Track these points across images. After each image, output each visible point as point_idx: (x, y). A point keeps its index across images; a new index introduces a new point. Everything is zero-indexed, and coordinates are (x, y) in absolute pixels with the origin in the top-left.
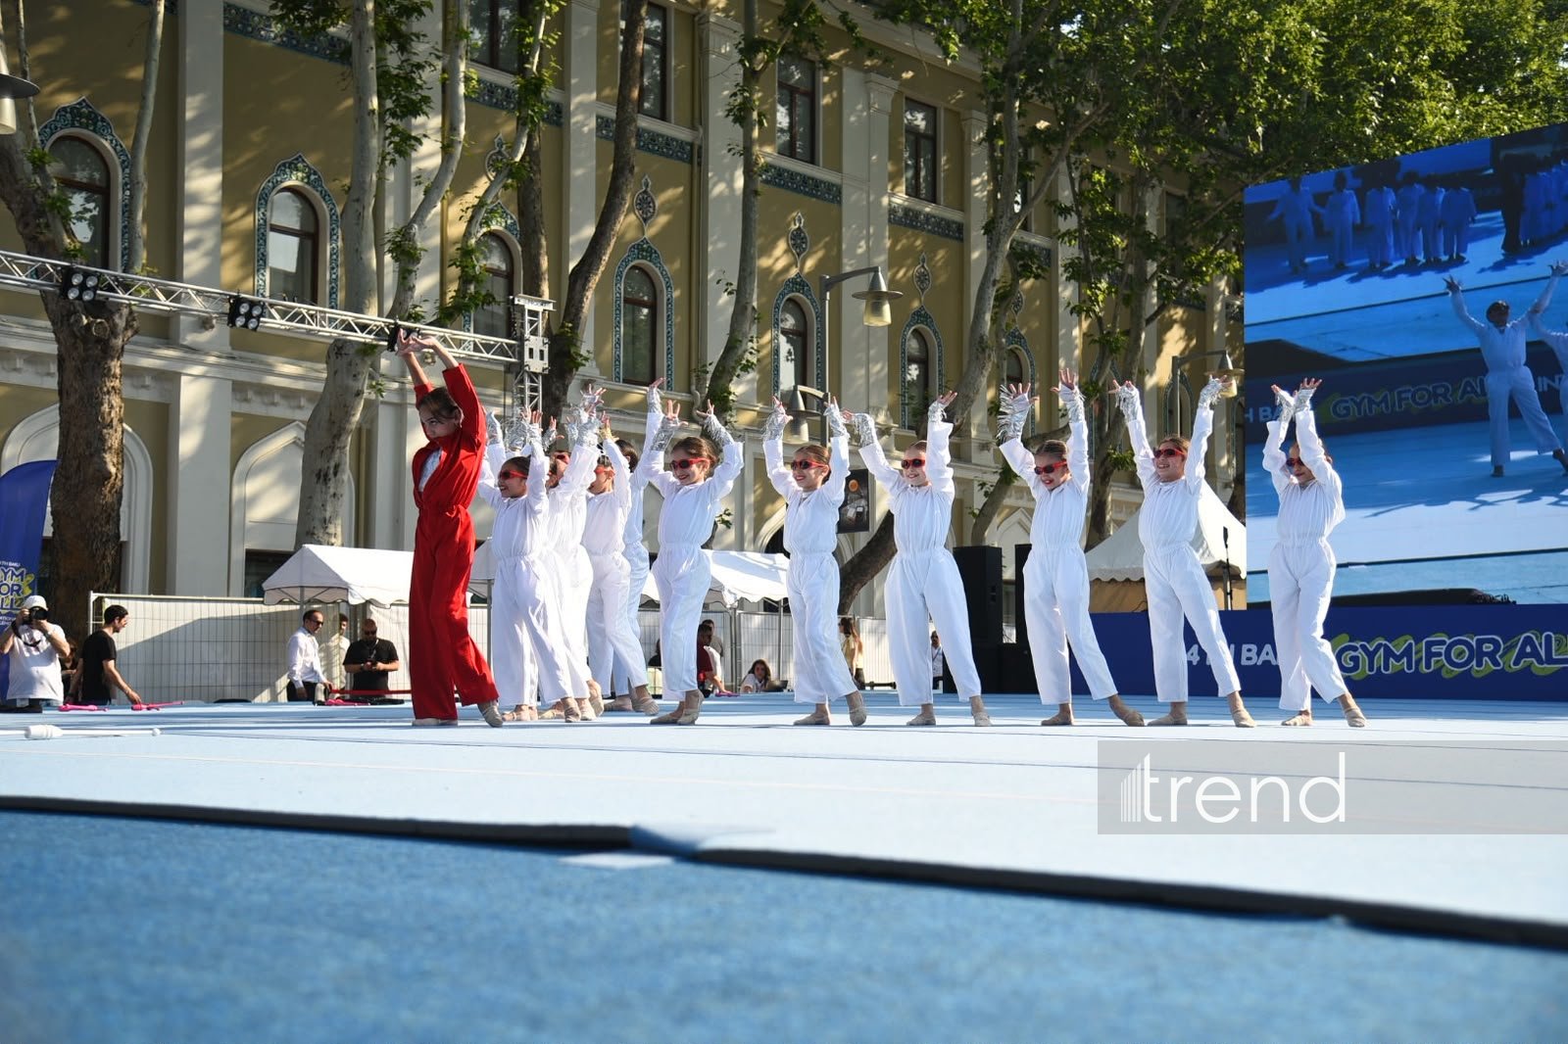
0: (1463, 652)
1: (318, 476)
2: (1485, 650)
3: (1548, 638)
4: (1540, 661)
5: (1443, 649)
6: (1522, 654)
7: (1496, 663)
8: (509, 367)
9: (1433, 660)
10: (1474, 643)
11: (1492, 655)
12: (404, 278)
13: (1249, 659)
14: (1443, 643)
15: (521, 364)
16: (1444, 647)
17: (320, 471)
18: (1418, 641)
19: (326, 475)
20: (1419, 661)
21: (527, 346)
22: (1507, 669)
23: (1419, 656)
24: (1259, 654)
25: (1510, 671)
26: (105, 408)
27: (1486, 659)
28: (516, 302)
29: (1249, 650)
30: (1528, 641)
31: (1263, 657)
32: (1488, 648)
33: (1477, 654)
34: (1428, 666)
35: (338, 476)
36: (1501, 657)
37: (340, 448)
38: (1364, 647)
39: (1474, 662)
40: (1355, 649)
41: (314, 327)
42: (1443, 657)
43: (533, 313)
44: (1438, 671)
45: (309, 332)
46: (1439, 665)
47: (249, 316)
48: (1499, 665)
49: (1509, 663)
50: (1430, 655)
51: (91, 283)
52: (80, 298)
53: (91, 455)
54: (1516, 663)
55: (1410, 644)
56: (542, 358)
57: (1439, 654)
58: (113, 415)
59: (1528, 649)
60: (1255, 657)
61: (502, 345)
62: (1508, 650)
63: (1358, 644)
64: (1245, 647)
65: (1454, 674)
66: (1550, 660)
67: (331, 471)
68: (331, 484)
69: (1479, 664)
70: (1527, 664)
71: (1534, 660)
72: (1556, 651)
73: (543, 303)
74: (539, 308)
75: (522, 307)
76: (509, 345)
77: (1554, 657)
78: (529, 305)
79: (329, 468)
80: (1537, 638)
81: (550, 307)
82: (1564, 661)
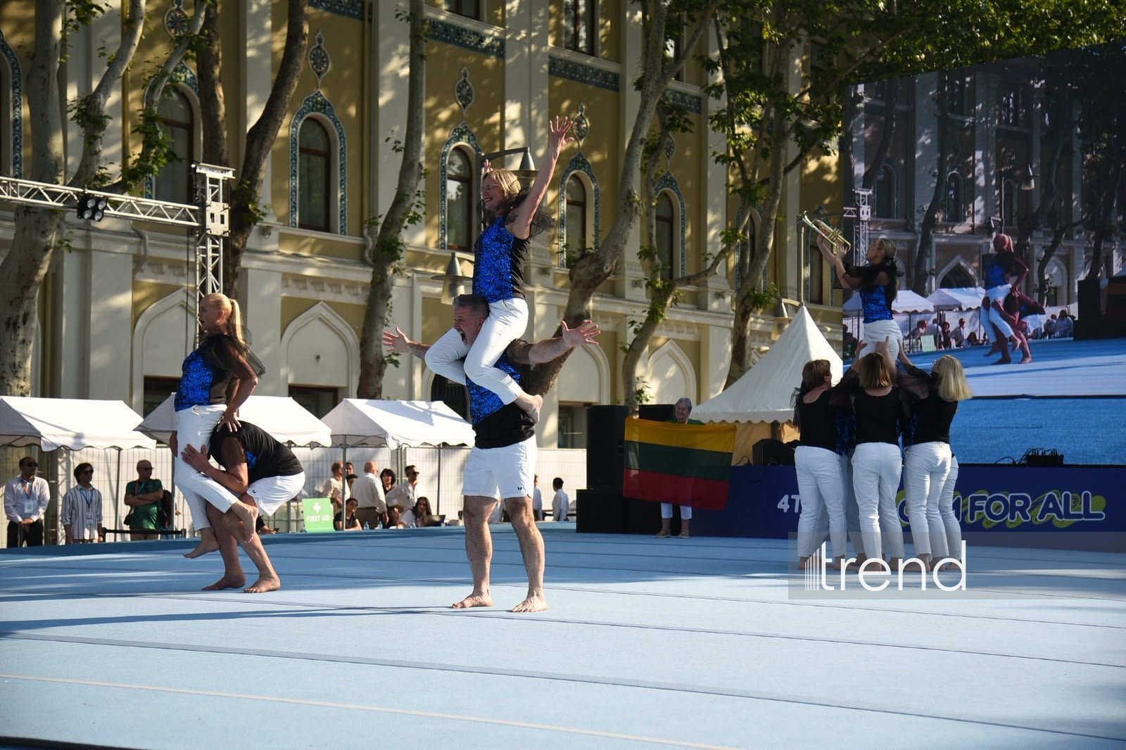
0: (999, 507)
1: (8, 324)
2: (1017, 505)
3: (1067, 497)
4: (1060, 516)
5: (984, 504)
6: (1046, 510)
7: (1026, 517)
8: (191, 230)
9: (976, 512)
10: (1009, 500)
11: (1022, 510)
12: (90, 143)
14: (984, 498)
15: (203, 228)
16: (985, 502)
17: (9, 319)
18: (964, 497)
19: (15, 323)
20: (965, 514)
21: (209, 211)
22: (1034, 522)
23: (964, 509)
25: (1037, 523)
27: (1017, 513)
30: (1051, 498)
32: (1019, 503)
33: (1011, 508)
34: (972, 518)
35: (27, 324)
36: (1030, 511)
37: (28, 298)
39: (1008, 515)
41: (6, 197)
42: (984, 510)
43: (212, 181)
44: (980, 522)
46: (981, 516)
48: (1028, 518)
49: (1036, 516)
50: (974, 508)
54: (1041, 517)
55: (959, 499)
56: (222, 222)
57: (981, 508)
59: (1051, 506)
61: (185, 210)
62: (1036, 505)
65: (993, 525)
66: (1068, 515)
67: (21, 320)
68: (21, 332)
69: (1012, 517)
70: (1050, 518)
71: (1055, 514)
72: (1073, 507)
73: (223, 171)
74: (219, 176)
75: (204, 176)
76: (192, 211)
77: (1071, 513)
78: (210, 174)
79: (18, 316)
80: (1058, 497)
81: (230, 175)
82: (1079, 516)
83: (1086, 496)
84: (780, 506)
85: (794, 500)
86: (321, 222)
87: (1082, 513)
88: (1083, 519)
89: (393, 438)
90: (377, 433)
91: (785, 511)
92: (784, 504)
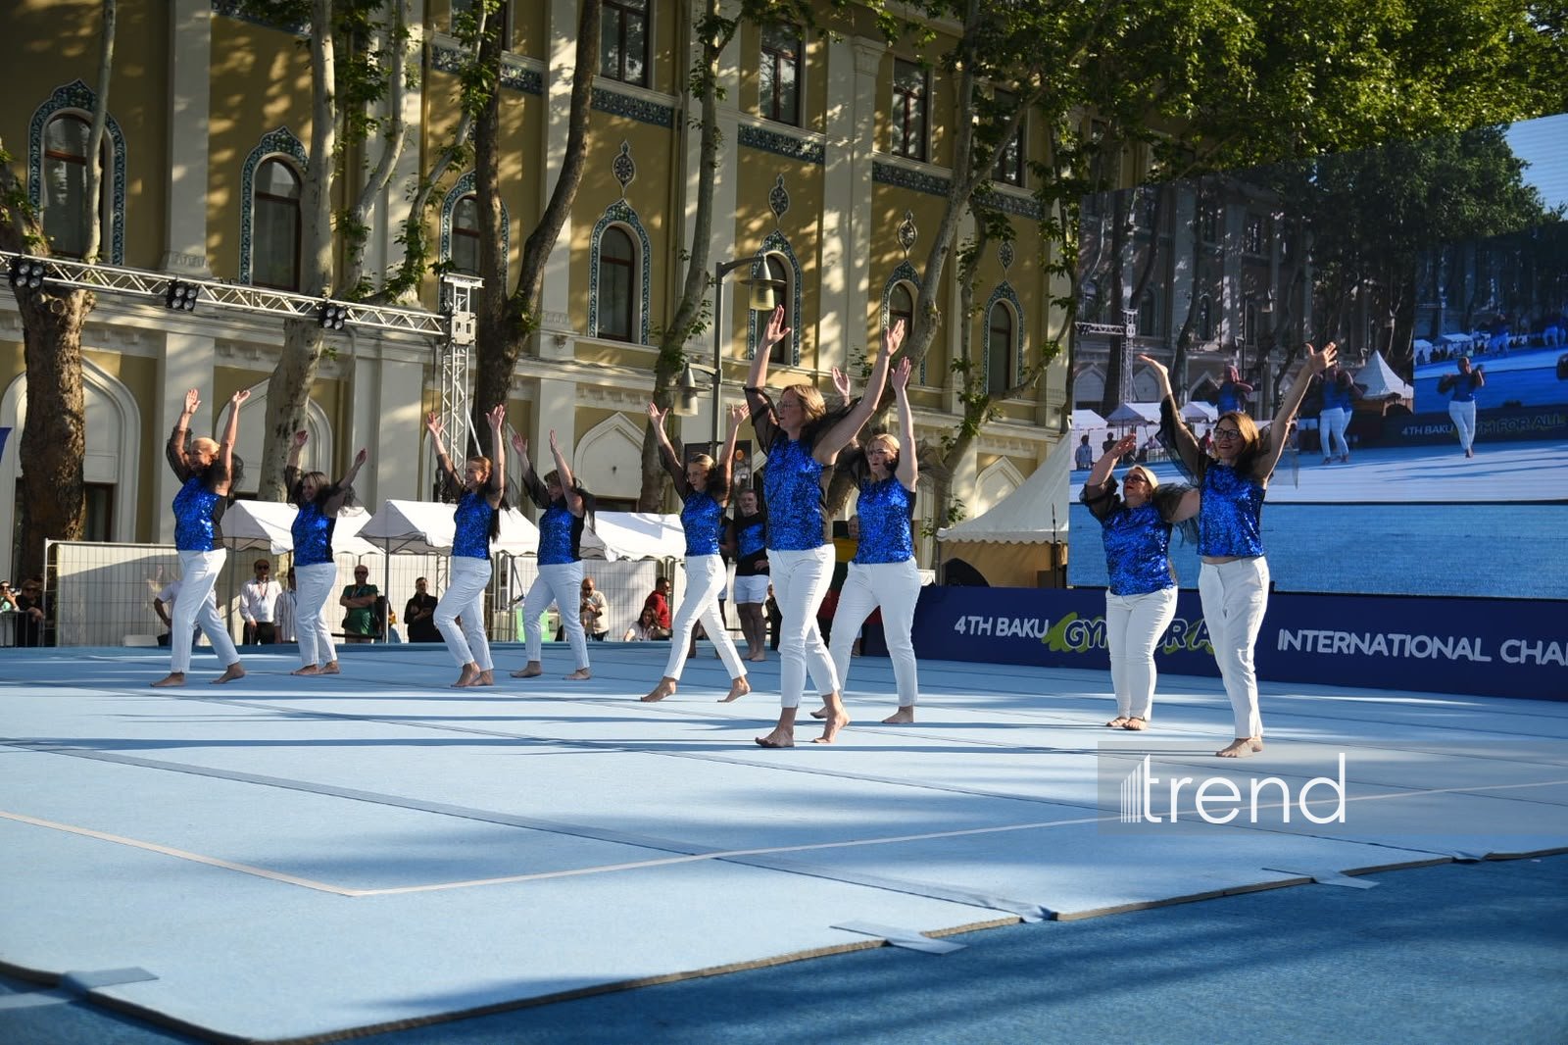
1: (279, 431)
7: (1181, 643)
8: (439, 339)
11: (1179, 635)
12: (352, 254)
13: (1002, 630)
15: (448, 337)
17: (280, 426)
19: (286, 430)
21: (455, 320)
22: (1191, 648)
24: (1010, 626)
26: (66, 375)
27: (1175, 638)
28: (446, 280)
29: (1003, 623)
31: (1013, 630)
36: (1185, 638)
37: (298, 406)
38: (1087, 624)
40: (1080, 625)
41: (249, 307)
43: (460, 290)
45: (245, 310)
47: (184, 298)
48: (1184, 644)
49: (1192, 643)
51: (36, 273)
52: (27, 285)
53: (54, 417)
54: (1196, 643)
56: (468, 331)
58: (72, 381)
60: (1006, 629)
61: (430, 320)
62: (1192, 631)
63: (1083, 622)
64: (1000, 620)
67: (291, 426)
69: (1169, 643)
73: (472, 281)
74: (467, 285)
75: (451, 284)
76: (437, 320)
78: (457, 283)
79: (288, 424)
81: (479, 284)
84: (957, 627)
85: (970, 622)
90: (595, 545)
91: (962, 632)
92: (960, 627)
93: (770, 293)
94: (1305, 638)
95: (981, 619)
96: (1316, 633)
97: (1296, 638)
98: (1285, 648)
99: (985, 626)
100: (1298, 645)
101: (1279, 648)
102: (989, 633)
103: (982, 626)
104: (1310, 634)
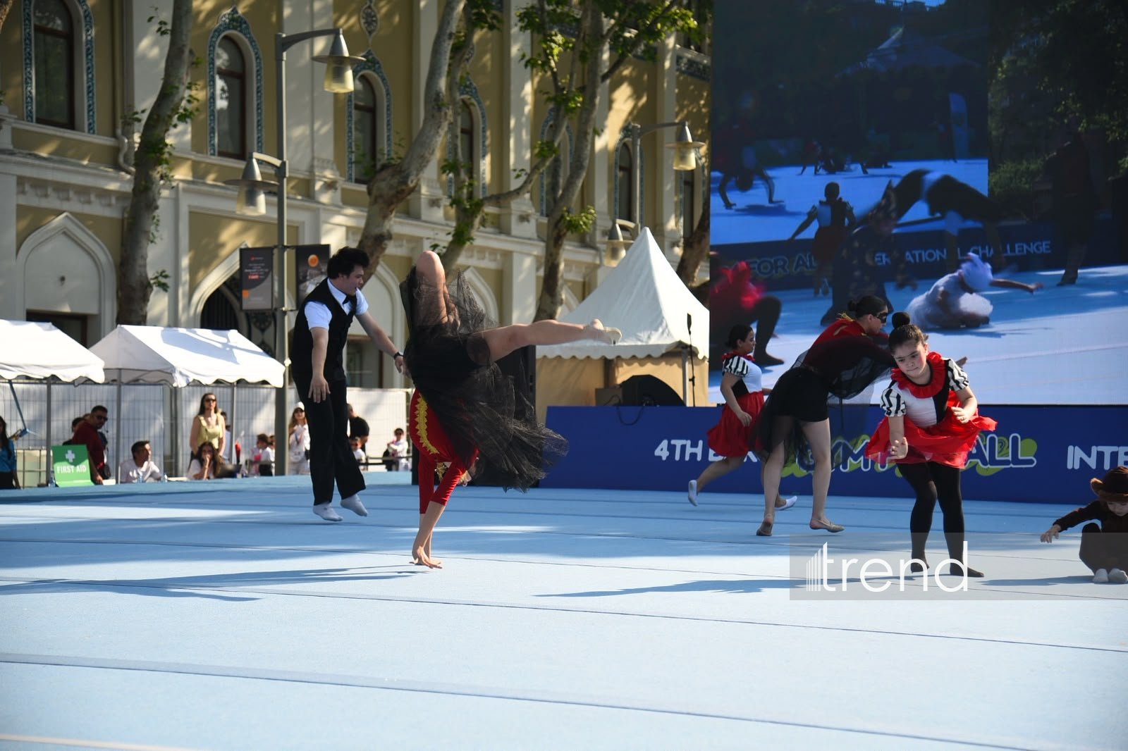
3: (992, 440)
4: (984, 463)
66: (993, 461)
70: (972, 465)
71: (979, 461)
72: (999, 453)
77: (997, 458)
80: (982, 441)
82: (1007, 462)
83: (1015, 439)
84: (657, 452)
85: (675, 446)
86: (63, 119)
87: (1010, 458)
88: (1012, 465)
89: (181, 373)
91: (664, 458)
92: (662, 451)
93: (349, 74)
94: (1100, 456)
95: (688, 443)
96: (1114, 449)
97: (1089, 455)
98: (1077, 467)
99: (694, 450)
100: (1092, 462)
101: (1069, 466)
102: (699, 458)
103: (689, 450)
104: (1108, 450)
